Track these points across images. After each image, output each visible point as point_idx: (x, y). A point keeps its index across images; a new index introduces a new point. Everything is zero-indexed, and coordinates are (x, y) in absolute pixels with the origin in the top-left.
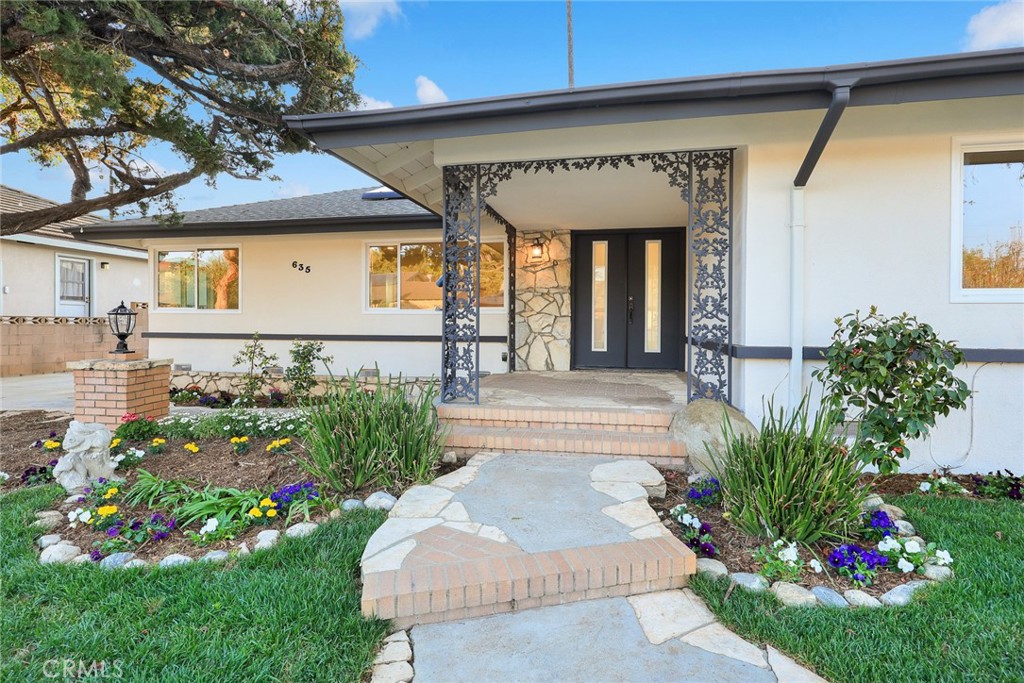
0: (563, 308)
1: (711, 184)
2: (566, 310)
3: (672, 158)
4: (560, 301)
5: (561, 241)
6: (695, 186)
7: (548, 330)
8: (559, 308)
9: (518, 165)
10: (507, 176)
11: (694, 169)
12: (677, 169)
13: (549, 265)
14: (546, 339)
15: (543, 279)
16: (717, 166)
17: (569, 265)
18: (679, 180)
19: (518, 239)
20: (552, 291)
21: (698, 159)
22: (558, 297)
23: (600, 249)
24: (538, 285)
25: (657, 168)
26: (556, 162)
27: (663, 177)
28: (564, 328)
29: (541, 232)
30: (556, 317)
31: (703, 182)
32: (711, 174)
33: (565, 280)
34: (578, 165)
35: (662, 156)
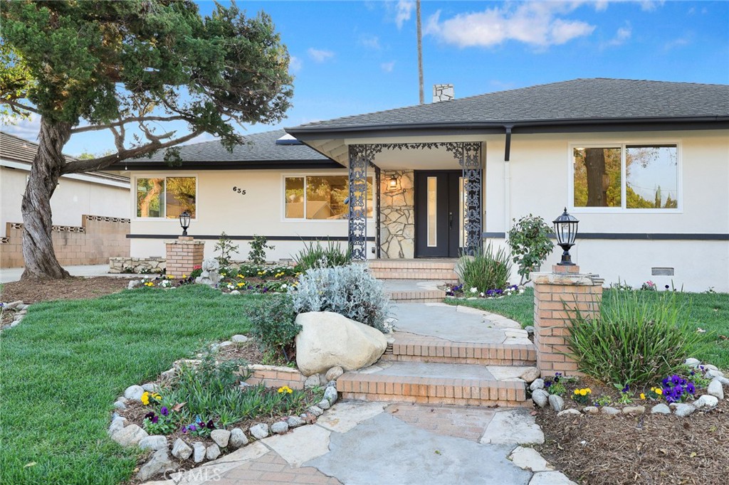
0: (410, 219)
1: (472, 157)
2: (412, 220)
3: (455, 145)
4: (408, 215)
5: (408, 177)
6: (465, 158)
7: (400, 233)
8: (407, 219)
9: (385, 145)
10: (380, 151)
11: (465, 150)
12: (457, 150)
13: (401, 191)
14: (399, 239)
15: (398, 200)
16: (475, 150)
17: (413, 192)
18: (458, 155)
19: (381, 175)
20: (403, 208)
21: (467, 146)
22: (406, 212)
23: (432, 182)
24: (395, 204)
25: (448, 149)
26: (402, 145)
27: (451, 153)
28: (410, 232)
29: (395, 171)
30: (405, 225)
31: (469, 157)
32: (472, 153)
33: (410, 201)
34: (412, 147)
35: (451, 144)
